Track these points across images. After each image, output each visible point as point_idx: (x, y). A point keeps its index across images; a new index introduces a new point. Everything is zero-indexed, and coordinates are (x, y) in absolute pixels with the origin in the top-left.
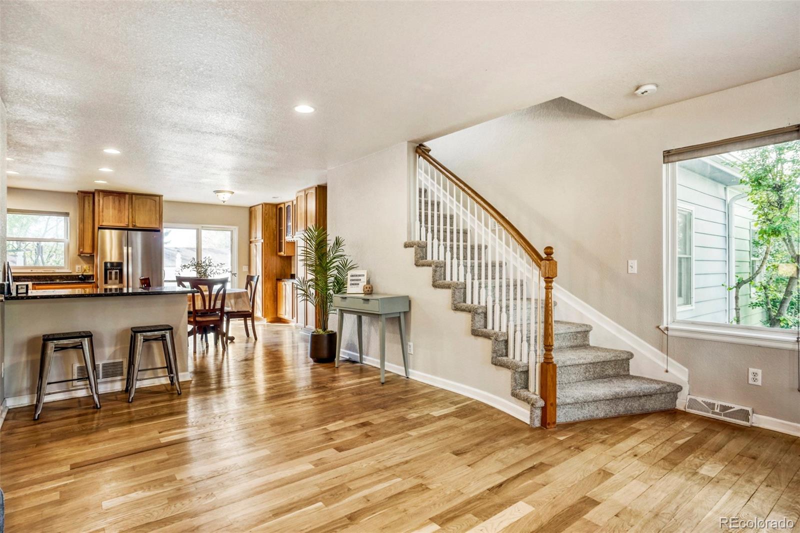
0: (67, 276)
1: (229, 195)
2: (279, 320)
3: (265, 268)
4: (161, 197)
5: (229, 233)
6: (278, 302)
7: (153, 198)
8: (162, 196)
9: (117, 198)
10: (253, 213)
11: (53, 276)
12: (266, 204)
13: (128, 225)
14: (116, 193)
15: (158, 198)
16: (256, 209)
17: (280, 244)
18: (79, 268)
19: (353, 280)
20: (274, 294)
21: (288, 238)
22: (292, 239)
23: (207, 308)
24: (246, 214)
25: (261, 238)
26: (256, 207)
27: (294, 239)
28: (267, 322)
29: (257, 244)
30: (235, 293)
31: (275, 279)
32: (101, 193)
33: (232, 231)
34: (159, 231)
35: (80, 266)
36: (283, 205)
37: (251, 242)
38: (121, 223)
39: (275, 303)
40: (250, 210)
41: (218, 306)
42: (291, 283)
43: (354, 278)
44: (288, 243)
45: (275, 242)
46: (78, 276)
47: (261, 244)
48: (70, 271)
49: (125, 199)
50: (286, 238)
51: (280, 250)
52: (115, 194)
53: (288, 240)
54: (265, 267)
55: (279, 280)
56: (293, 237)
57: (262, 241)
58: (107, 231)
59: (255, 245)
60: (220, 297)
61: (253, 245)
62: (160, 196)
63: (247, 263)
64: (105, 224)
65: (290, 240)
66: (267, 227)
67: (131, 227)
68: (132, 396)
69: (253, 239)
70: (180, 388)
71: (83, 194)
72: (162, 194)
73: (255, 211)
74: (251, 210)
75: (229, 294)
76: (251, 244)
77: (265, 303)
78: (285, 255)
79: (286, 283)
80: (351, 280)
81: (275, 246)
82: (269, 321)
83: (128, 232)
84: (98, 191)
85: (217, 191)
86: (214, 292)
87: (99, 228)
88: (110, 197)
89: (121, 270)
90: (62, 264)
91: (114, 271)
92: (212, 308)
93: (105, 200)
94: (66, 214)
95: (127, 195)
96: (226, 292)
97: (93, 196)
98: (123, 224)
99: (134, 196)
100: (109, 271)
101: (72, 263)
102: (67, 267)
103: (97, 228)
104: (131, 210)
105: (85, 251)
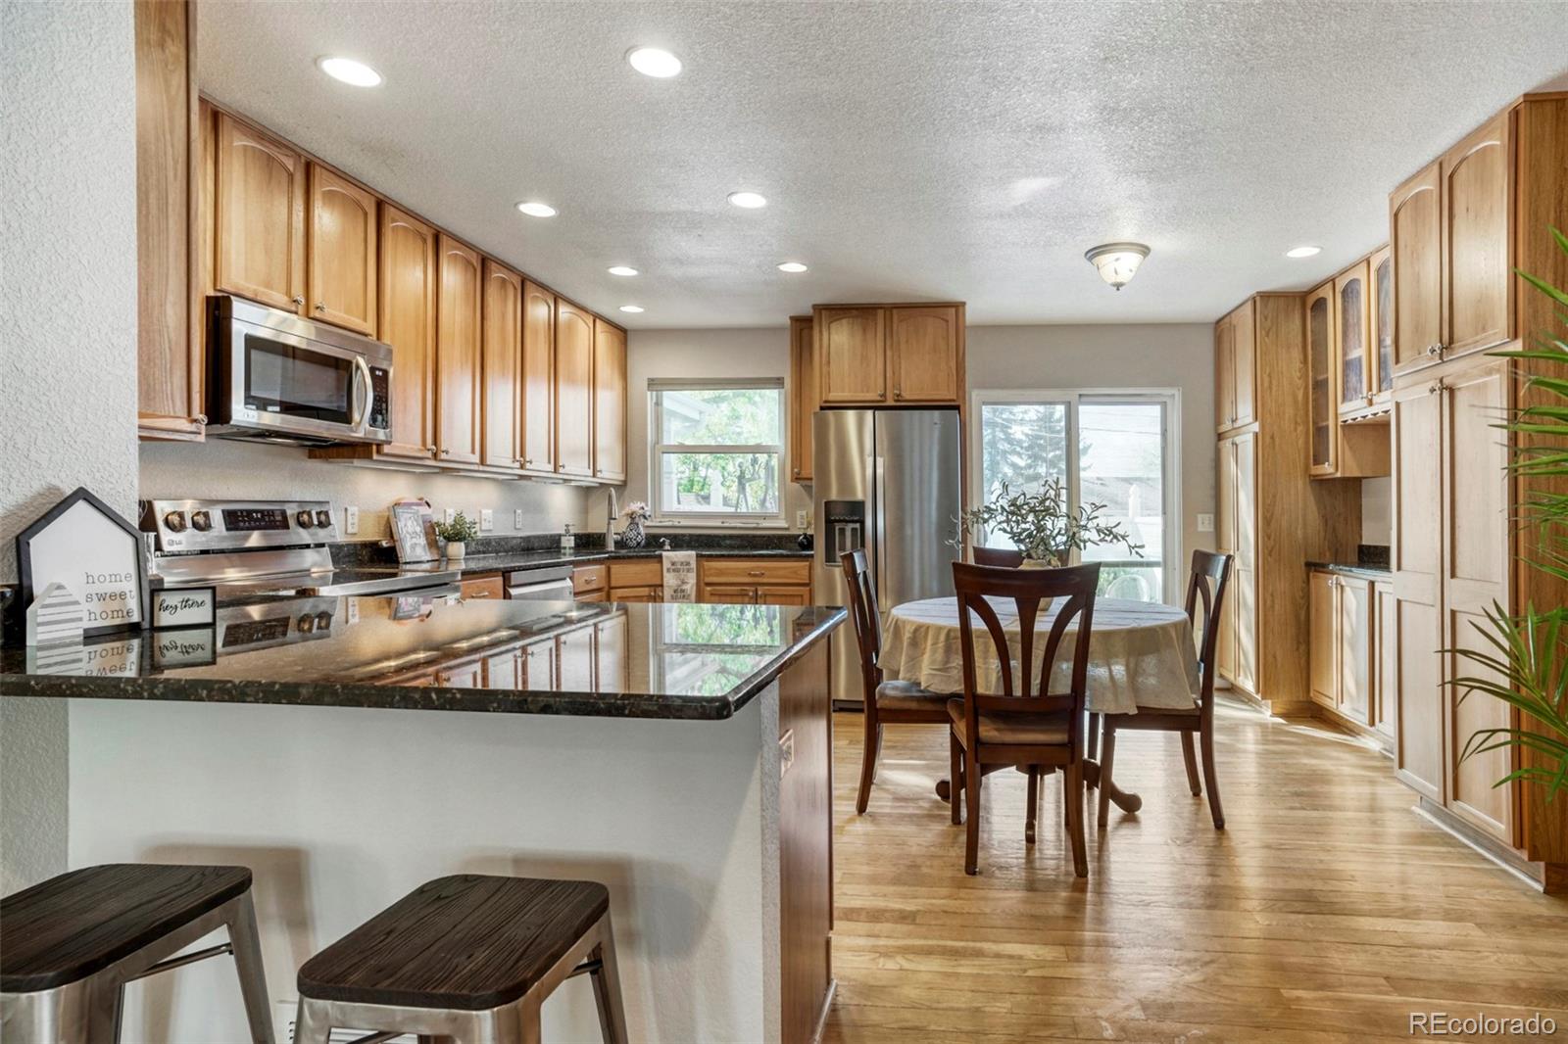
0: (780, 537)
1: (1134, 259)
2: (1316, 714)
3: (1267, 521)
4: (961, 308)
5: (1156, 410)
6: (1313, 647)
7: (942, 312)
8: (963, 304)
9: (857, 323)
10: (1226, 338)
11: (754, 536)
12: (1266, 297)
13: (884, 395)
14: (857, 309)
15: (953, 310)
16: (1234, 322)
17: (1321, 432)
18: (802, 517)
20: (1297, 617)
21: (1354, 409)
22: (1369, 412)
23: (1018, 692)
24: (1205, 343)
25: (1250, 419)
26: (1233, 315)
27: (1374, 409)
28: (1274, 715)
29: (1238, 440)
30: (1131, 632)
31: (1303, 561)
32: (823, 312)
33: (1164, 405)
34: (957, 408)
35: (804, 513)
36: (1329, 286)
37: (1220, 437)
38: (868, 392)
39: (1303, 647)
40: (1216, 329)
41: (1062, 685)
42: (1365, 585)
44: (1350, 428)
45: (1300, 428)
46: (799, 537)
47: (1250, 437)
48: (786, 526)
49: (876, 320)
50: (1343, 408)
51: (1319, 458)
52: (855, 312)
53: (1349, 418)
54: (1264, 518)
55: (1315, 567)
56: (1371, 403)
57: (1256, 427)
58: (851, 416)
59: (1235, 444)
60: (1068, 646)
61: (1226, 445)
62: (958, 306)
63: (1211, 504)
64: (835, 395)
65: (1358, 415)
66: (1270, 376)
67: (890, 402)
69: (1226, 426)
71: (798, 324)
72: (963, 300)
73: (1233, 328)
74: (1220, 330)
75: (1107, 635)
76: (1222, 443)
77: (1265, 646)
78: (1339, 475)
79: (1343, 580)
81: (1301, 442)
82: (1279, 710)
83: (876, 412)
84: (820, 308)
85: (1094, 253)
86: (1044, 624)
87: (822, 408)
88: (844, 321)
89: (862, 523)
90: (772, 507)
91: (849, 527)
92: (1035, 692)
93: (833, 331)
94: (778, 382)
95: (880, 313)
96: (1093, 628)
97: (811, 328)
98: (872, 395)
99: (895, 311)
100: (838, 527)
101: (790, 505)
102: (783, 516)
103: (818, 409)
104: (889, 353)
105: (804, 474)
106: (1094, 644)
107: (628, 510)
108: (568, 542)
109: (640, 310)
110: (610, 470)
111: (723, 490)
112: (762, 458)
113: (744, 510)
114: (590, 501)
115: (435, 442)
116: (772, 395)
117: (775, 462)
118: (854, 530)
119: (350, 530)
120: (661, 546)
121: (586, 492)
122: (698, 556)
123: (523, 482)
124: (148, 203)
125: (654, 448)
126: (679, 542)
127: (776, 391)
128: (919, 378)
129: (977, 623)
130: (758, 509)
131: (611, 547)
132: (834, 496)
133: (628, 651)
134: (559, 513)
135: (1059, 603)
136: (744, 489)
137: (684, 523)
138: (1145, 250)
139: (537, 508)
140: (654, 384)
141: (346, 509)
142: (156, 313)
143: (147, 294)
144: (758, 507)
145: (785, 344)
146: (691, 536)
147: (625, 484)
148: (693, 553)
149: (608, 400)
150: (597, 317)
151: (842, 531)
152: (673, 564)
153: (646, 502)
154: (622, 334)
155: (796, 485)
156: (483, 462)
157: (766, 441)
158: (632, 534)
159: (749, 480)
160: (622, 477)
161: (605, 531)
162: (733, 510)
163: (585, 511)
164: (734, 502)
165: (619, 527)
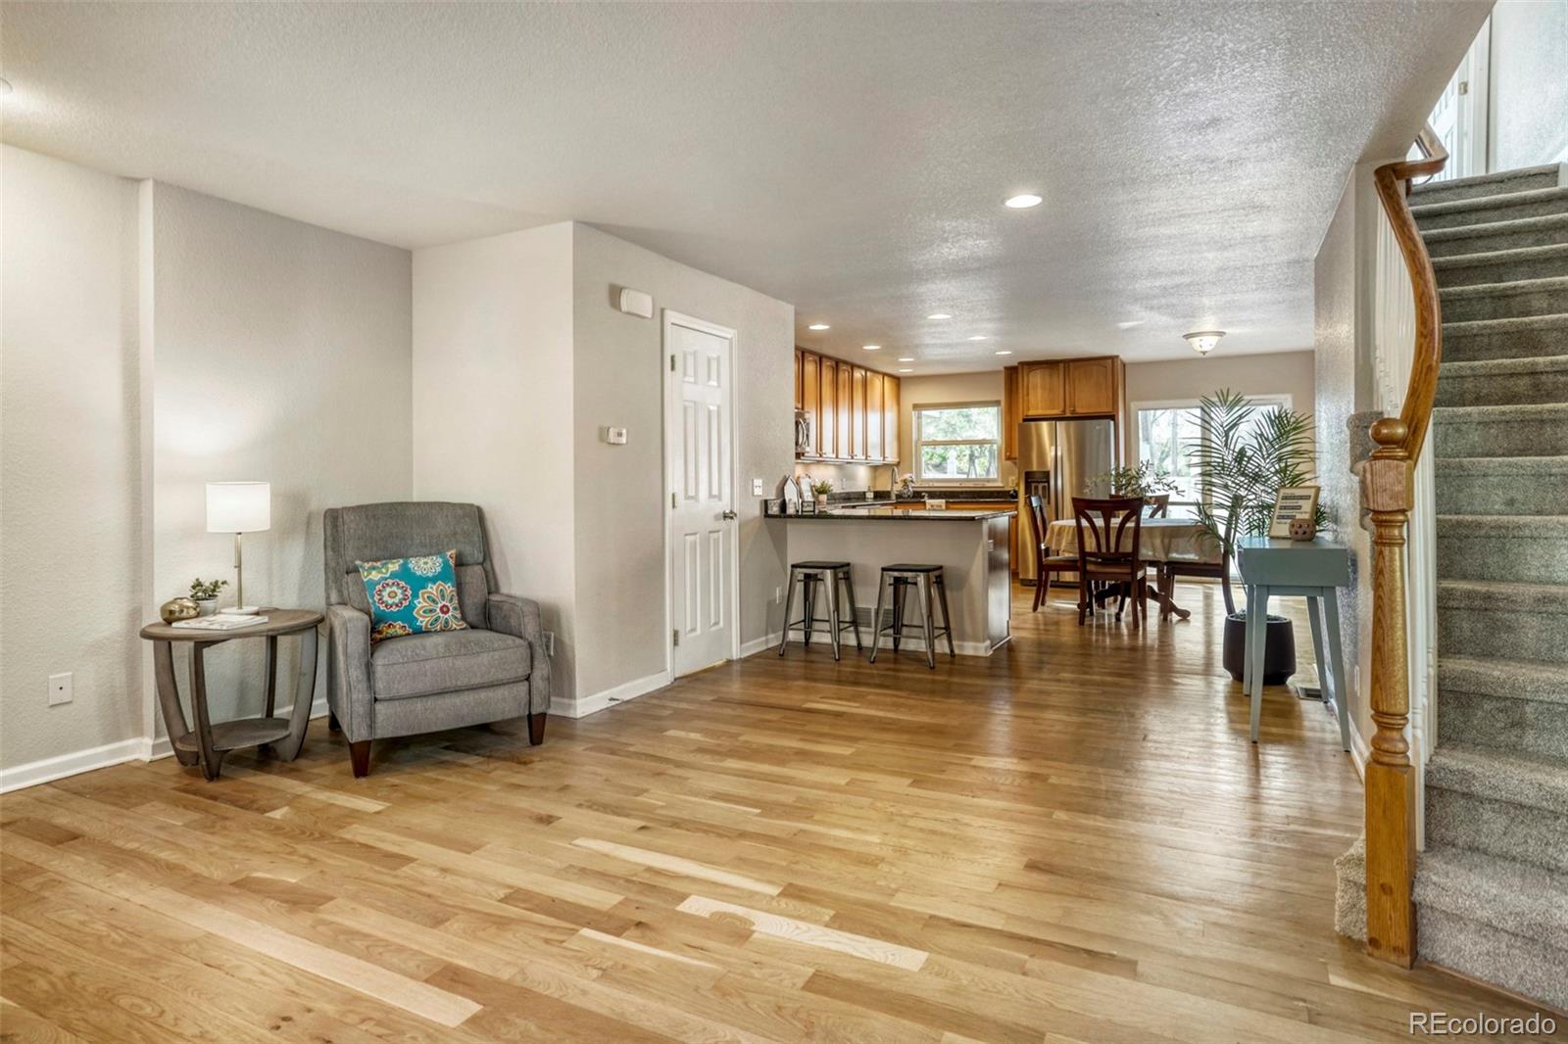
0: (998, 492)
1: (1214, 340)
4: (1115, 359)
7: (1102, 362)
8: (1116, 357)
9: (1047, 372)
11: (981, 492)
13: (1065, 411)
14: (1047, 363)
15: (1110, 361)
19: (1285, 508)
23: (1104, 551)
34: (1112, 417)
38: (1054, 410)
43: (1289, 503)
46: (1009, 492)
48: (1001, 485)
49: (1058, 370)
52: (1044, 366)
58: (1045, 425)
60: (1129, 532)
62: (1113, 358)
64: (1032, 413)
67: (1068, 415)
68: (874, 655)
70: (933, 660)
71: (1009, 371)
72: (1115, 354)
80: (1281, 508)
83: (1058, 423)
84: (1022, 364)
85: (1188, 336)
86: (1115, 522)
87: (1025, 420)
88: (1038, 371)
89: (1048, 482)
90: (993, 475)
91: (1040, 486)
92: (1113, 550)
93: (1030, 376)
94: (997, 403)
95: (1062, 365)
96: (1142, 525)
97: (1017, 373)
98: (1056, 412)
99: (1071, 364)
100: (1033, 485)
101: (1004, 474)
102: (1000, 480)
103: (1021, 421)
104: (1067, 387)
105: (1013, 456)
106: (1142, 532)
107: (903, 478)
108: (870, 495)
110: (891, 457)
111: (956, 463)
112: (988, 446)
113: (974, 477)
114: (877, 473)
115: (821, 450)
116: (993, 410)
117: (995, 447)
118: (1044, 487)
120: (923, 497)
121: (875, 468)
122: (947, 502)
123: (849, 465)
125: (916, 443)
126: (933, 495)
127: (996, 408)
128: (1087, 400)
129: (1084, 523)
130: (984, 477)
131: (894, 497)
132: (1035, 468)
133: (933, 520)
134: (862, 480)
135: (1122, 514)
136: (974, 462)
137: (936, 485)
138: (1221, 334)
139: (851, 477)
140: (916, 407)
144: (984, 473)
145: (1001, 380)
146: (941, 492)
147: (899, 463)
148: (944, 501)
149: (891, 416)
150: (884, 375)
151: (1036, 488)
152: (932, 506)
153: (912, 472)
154: (898, 381)
155: (1009, 462)
156: (837, 457)
157: (989, 437)
158: (906, 491)
159: (977, 457)
160: (897, 460)
161: (889, 489)
162: (965, 476)
163: (874, 478)
164: (967, 470)
165: (898, 488)
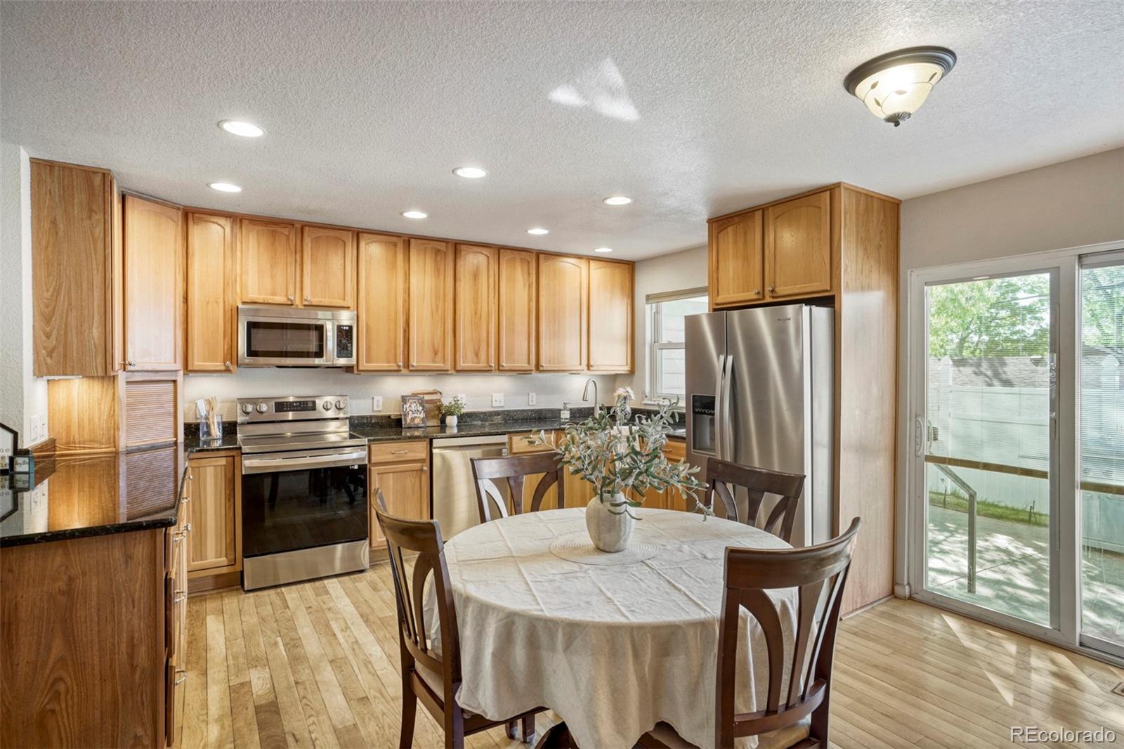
4: (835, 190)
9: (740, 229)
13: (761, 294)
14: (739, 215)
15: (828, 193)
32: (714, 225)
49: (754, 223)
52: (737, 219)
62: (832, 189)
84: (711, 222)
87: (714, 310)
88: (730, 229)
93: (721, 240)
98: (750, 294)
99: (771, 209)
104: (766, 251)
109: (610, 250)
119: (375, 409)
124: (82, 288)
125: (651, 346)
128: (792, 270)
140: (650, 298)
141: (373, 398)
142: (86, 333)
143: (81, 326)
147: (631, 373)
150: (592, 259)
153: (643, 384)
154: (627, 266)
160: (628, 369)
